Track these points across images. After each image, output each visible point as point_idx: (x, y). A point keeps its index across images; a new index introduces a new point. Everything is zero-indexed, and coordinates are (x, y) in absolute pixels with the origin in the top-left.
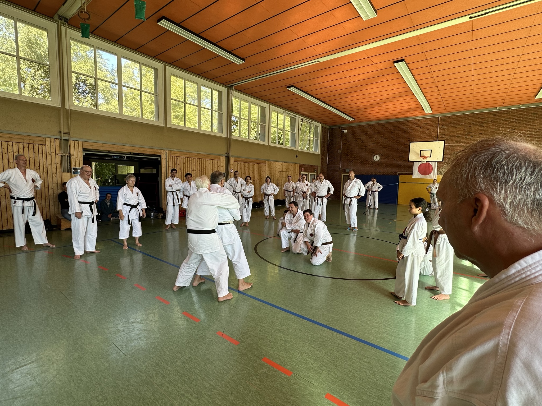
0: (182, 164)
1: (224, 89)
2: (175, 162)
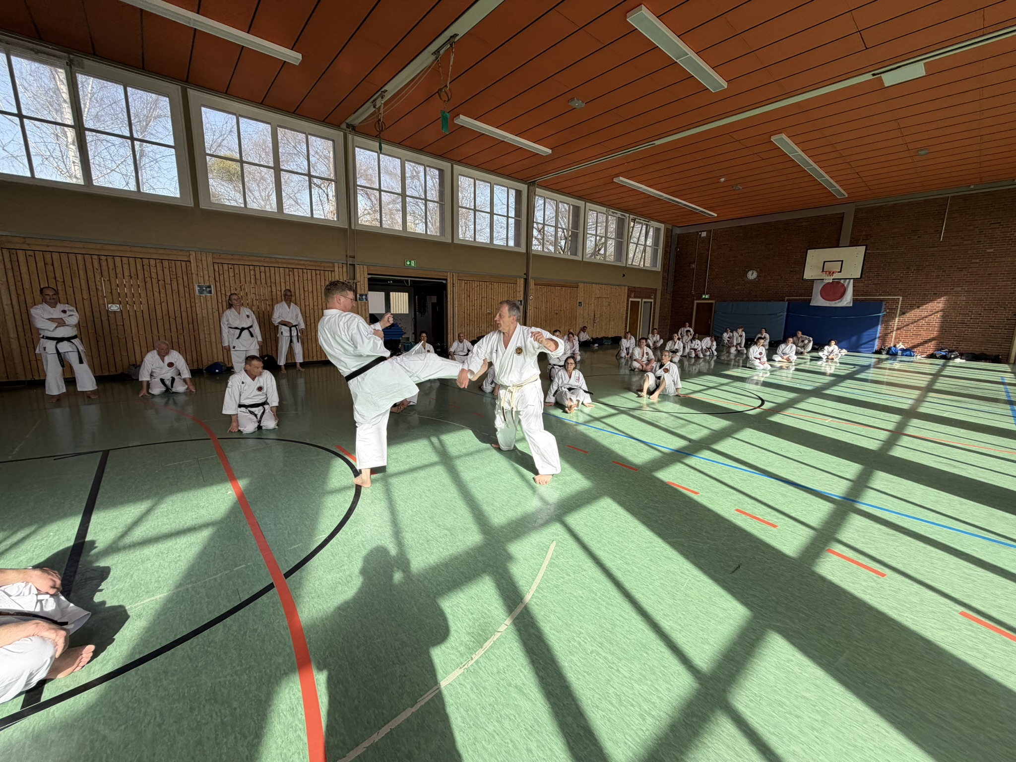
1: (523, 187)
2: (463, 287)
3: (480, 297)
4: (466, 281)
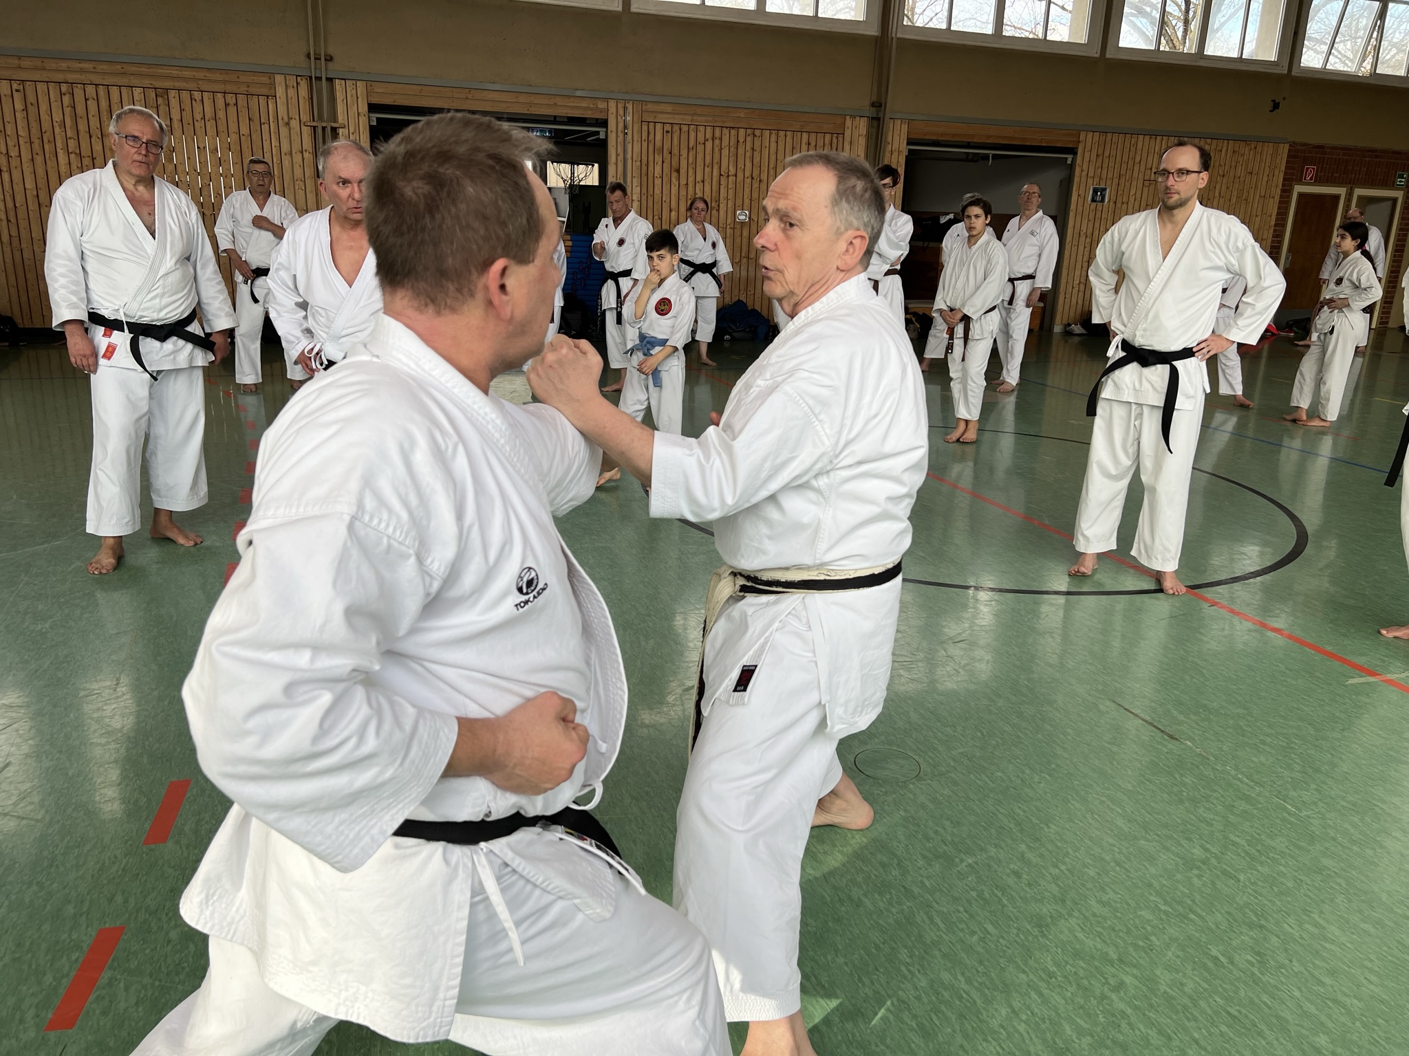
0: (684, 152)
2: (658, 144)
3: (716, 173)
4: (668, 127)
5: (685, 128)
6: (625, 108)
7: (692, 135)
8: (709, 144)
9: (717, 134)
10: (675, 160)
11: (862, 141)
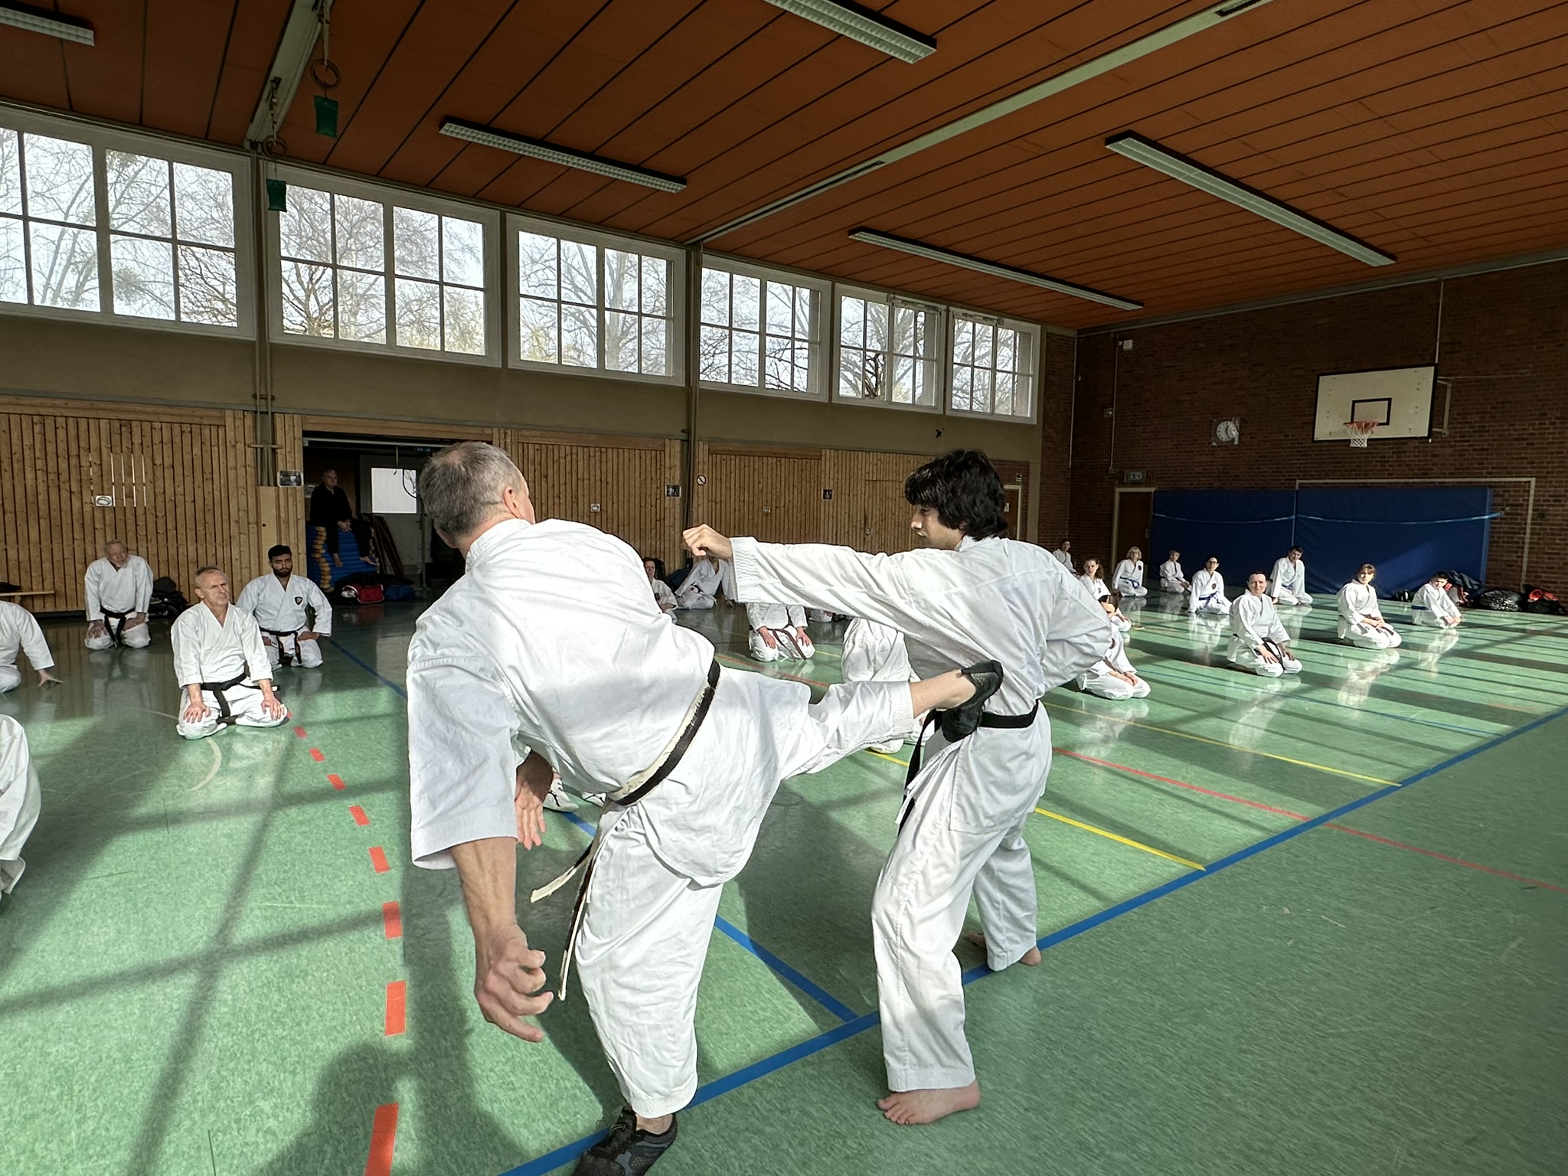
0: (550, 464)
1: (680, 254)
2: (531, 458)
3: (574, 478)
4: (537, 447)
5: (550, 447)
6: (505, 433)
7: (556, 451)
8: (568, 458)
9: (574, 450)
10: (544, 469)
11: (678, 456)
